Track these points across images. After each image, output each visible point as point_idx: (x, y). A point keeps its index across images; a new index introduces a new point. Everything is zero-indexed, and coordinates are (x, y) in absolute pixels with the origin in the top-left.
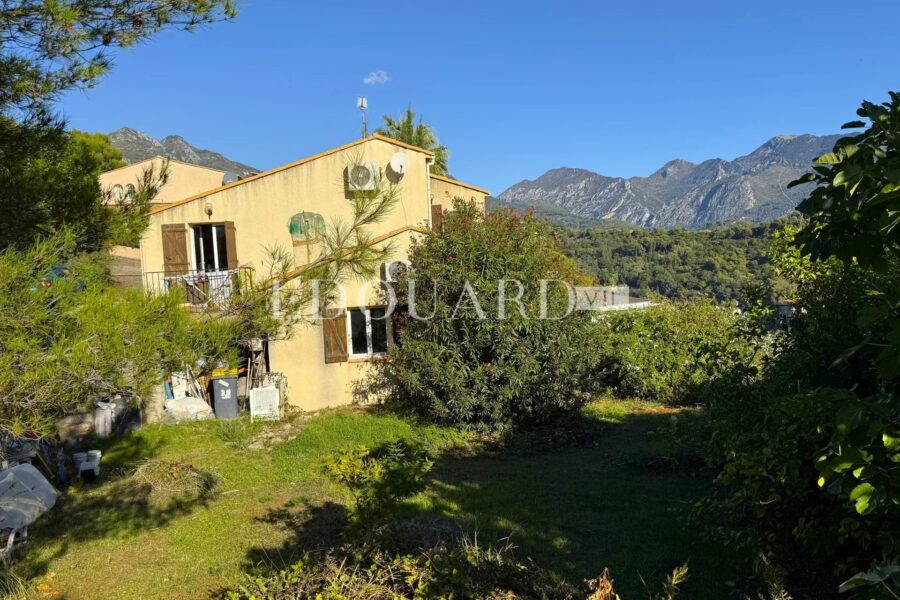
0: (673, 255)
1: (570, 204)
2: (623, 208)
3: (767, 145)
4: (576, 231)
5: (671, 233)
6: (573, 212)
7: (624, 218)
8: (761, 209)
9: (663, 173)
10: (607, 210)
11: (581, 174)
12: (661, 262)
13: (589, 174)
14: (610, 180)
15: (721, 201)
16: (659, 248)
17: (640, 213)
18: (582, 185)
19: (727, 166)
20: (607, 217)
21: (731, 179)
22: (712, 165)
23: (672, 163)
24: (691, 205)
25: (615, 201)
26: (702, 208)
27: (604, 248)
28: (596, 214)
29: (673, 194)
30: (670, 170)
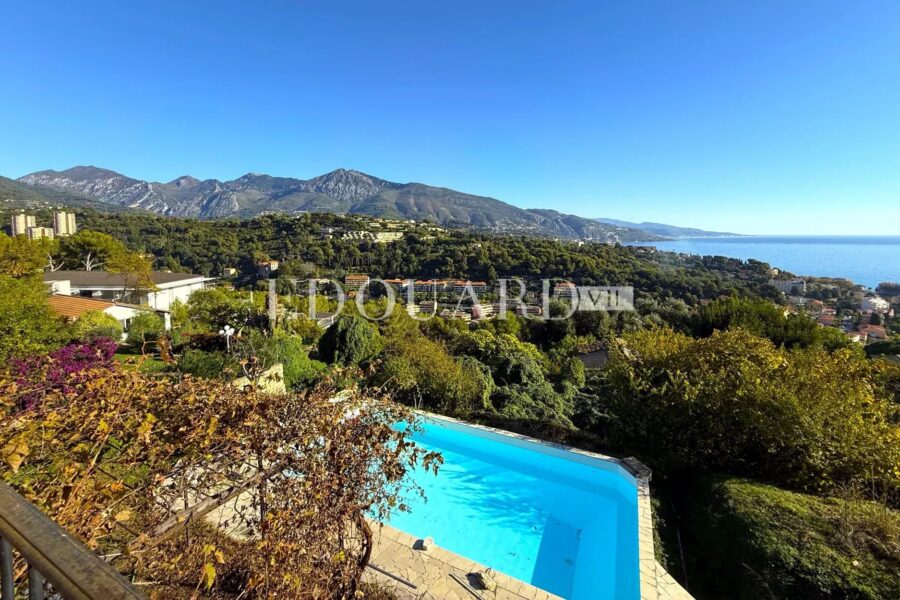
0: (190, 235)
1: (98, 193)
2: (147, 202)
3: (245, 177)
4: (107, 214)
5: (187, 221)
6: (102, 200)
7: (148, 208)
8: (243, 212)
9: (177, 183)
10: (133, 201)
11: (108, 174)
12: (179, 239)
13: (115, 174)
14: (136, 182)
15: (218, 205)
16: (178, 230)
17: (162, 206)
18: (110, 181)
19: (221, 185)
20: (133, 206)
21: (224, 193)
22: (212, 183)
23: (184, 178)
24: (198, 204)
25: (139, 196)
26: (205, 208)
27: (132, 228)
28: (123, 203)
29: (186, 196)
30: (183, 181)
